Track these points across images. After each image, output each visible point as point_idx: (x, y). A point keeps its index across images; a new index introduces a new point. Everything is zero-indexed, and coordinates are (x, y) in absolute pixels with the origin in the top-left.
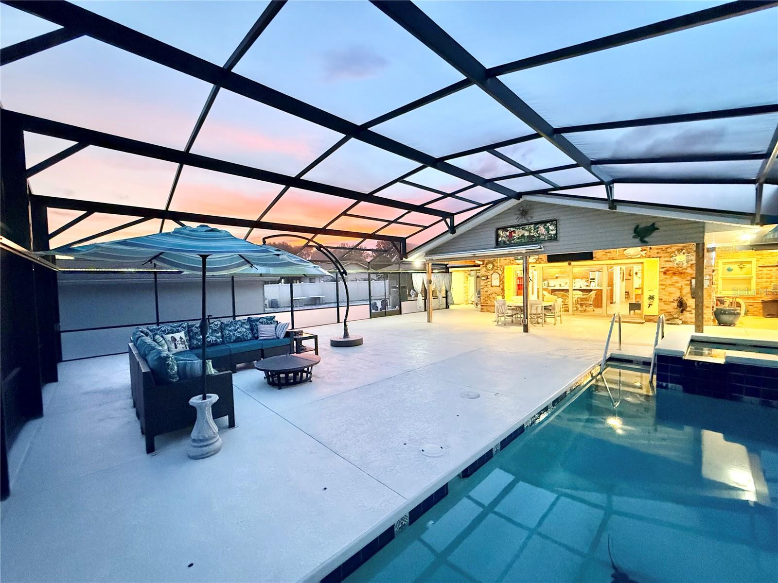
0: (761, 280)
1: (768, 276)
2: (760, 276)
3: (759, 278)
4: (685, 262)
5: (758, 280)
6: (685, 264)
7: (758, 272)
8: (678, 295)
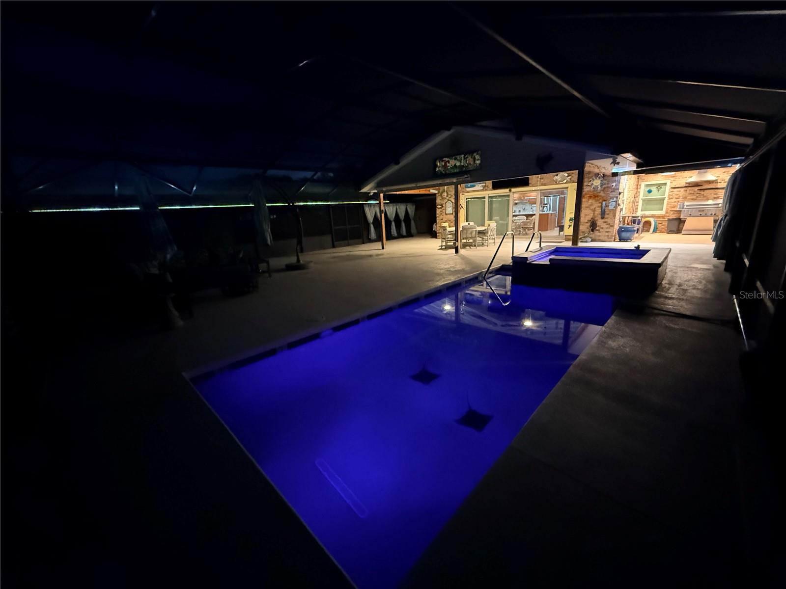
0: (672, 200)
2: (671, 197)
4: (599, 186)
5: (669, 200)
6: (600, 188)
7: (670, 193)
8: (591, 216)
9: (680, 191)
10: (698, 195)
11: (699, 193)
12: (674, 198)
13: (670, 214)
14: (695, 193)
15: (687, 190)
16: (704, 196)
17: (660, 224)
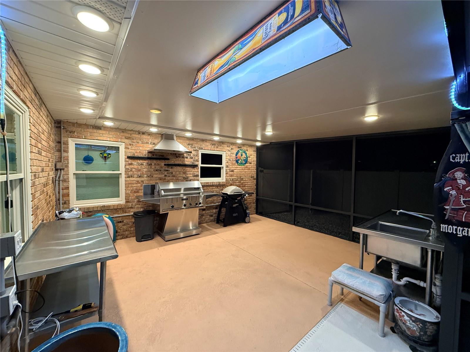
0: (131, 179)
1: (139, 173)
2: (130, 173)
3: (129, 177)
5: (128, 179)
9: (142, 164)
11: (167, 170)
12: (135, 176)
13: (134, 204)
14: (162, 169)
15: (151, 164)
16: (173, 175)
17: (118, 222)
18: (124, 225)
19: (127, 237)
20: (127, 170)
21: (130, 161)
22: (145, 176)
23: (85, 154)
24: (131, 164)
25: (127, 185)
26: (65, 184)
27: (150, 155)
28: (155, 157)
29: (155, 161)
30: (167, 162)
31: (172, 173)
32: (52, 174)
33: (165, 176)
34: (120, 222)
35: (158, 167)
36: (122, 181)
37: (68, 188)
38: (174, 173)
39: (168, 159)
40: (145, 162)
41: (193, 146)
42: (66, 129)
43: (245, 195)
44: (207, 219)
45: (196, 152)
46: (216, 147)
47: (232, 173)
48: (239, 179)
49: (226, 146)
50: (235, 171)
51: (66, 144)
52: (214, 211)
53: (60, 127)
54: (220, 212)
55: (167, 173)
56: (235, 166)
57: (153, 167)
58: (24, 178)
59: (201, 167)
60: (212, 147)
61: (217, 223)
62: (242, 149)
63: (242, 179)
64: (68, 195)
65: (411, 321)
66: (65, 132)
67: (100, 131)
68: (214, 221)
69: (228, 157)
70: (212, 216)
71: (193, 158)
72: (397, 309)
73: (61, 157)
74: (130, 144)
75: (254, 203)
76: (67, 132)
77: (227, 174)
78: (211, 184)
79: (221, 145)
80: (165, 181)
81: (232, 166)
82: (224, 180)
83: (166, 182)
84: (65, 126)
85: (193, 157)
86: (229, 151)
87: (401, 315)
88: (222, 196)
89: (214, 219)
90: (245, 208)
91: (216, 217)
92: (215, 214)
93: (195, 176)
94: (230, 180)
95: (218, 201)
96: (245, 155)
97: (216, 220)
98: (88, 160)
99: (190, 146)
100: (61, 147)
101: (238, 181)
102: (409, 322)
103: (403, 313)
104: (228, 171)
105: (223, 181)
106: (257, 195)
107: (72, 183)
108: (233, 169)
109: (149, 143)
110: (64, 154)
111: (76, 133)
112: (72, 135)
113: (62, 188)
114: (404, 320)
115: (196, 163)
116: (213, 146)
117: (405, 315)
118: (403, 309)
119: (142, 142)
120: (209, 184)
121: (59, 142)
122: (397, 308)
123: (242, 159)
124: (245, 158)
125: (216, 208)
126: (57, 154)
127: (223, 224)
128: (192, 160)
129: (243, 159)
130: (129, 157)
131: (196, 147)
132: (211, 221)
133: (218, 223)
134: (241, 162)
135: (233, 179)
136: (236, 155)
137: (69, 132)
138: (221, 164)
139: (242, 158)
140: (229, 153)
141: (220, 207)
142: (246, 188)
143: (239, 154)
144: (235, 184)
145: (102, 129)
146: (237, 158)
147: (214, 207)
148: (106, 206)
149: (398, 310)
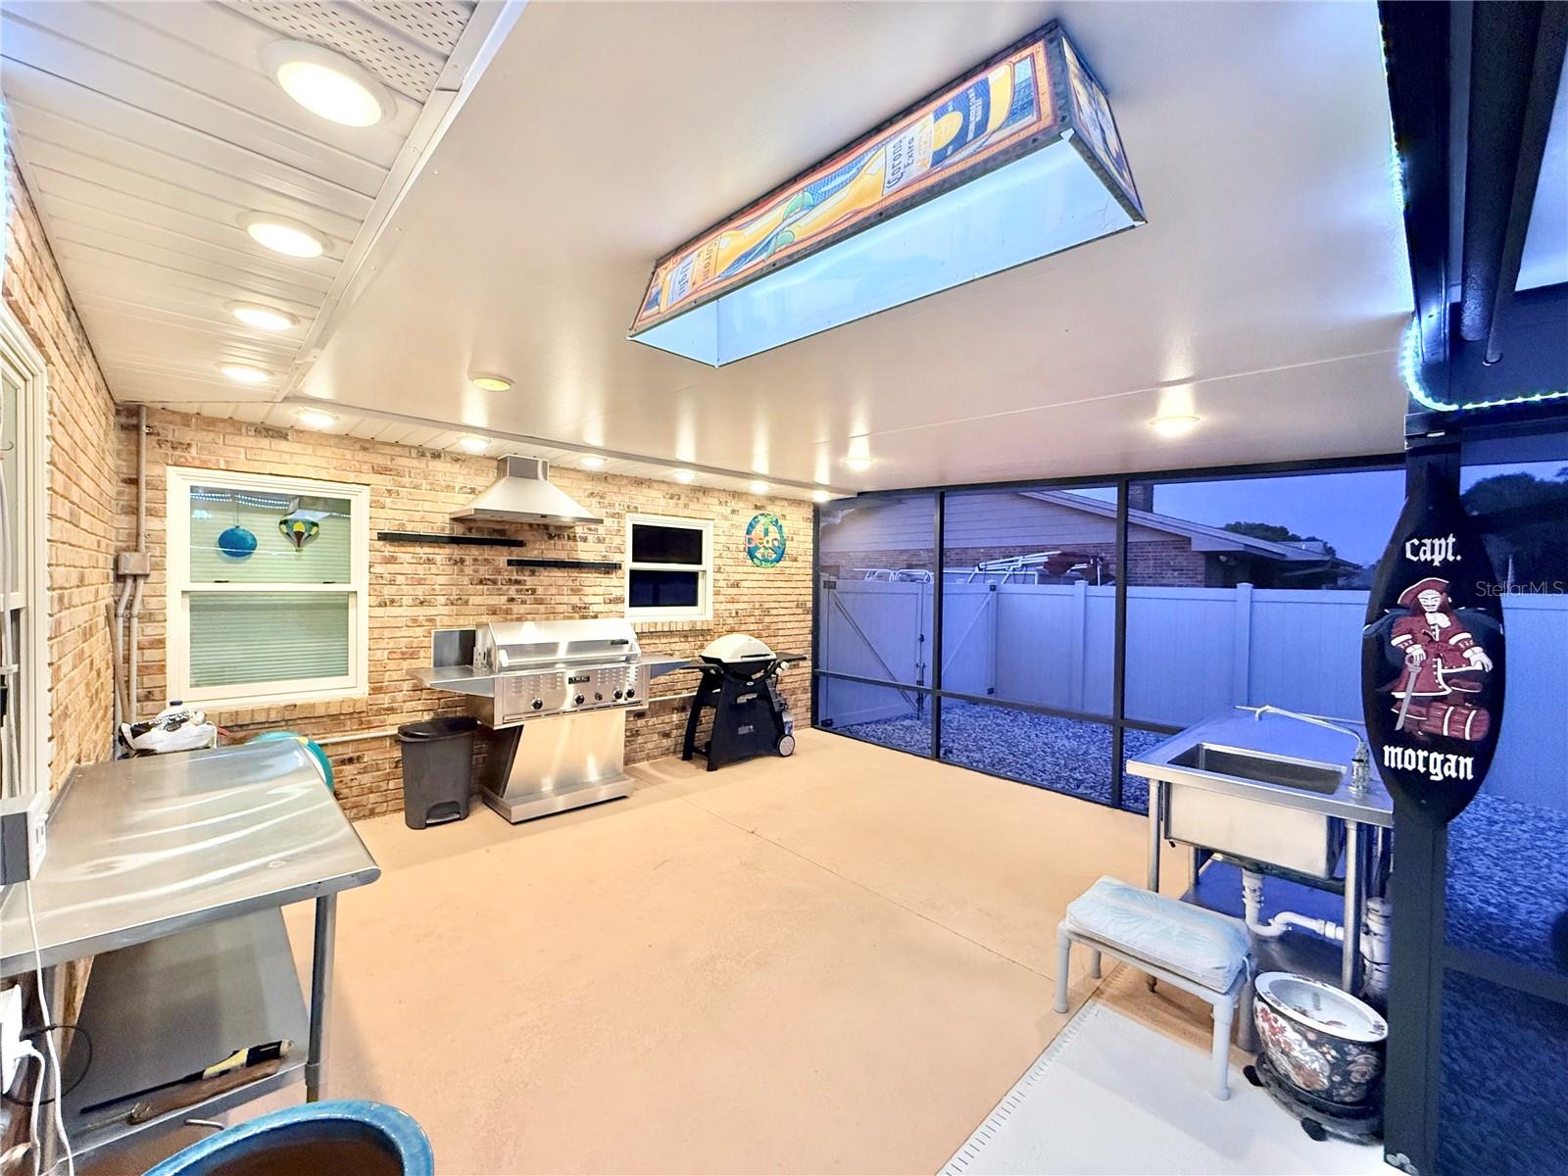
0: (391, 610)
1: (420, 590)
2: (388, 591)
3: (382, 604)
5: (380, 611)
7: (378, 569)
9: (430, 561)
10: (512, 590)
11: (517, 582)
12: (406, 601)
13: (400, 696)
14: (499, 578)
15: (462, 561)
16: (536, 599)
17: (343, 762)
18: (365, 771)
19: (372, 813)
20: (376, 582)
21: (388, 549)
22: (442, 599)
23: (225, 521)
24: (392, 560)
25: (376, 633)
26: (152, 630)
27: (459, 531)
28: (474, 535)
29: (474, 551)
30: (516, 554)
31: (534, 591)
32: (106, 594)
33: (512, 600)
34: (351, 761)
35: (484, 572)
36: (360, 617)
37: (159, 643)
38: (540, 590)
39: (521, 544)
40: (441, 554)
41: (606, 501)
42: (159, 435)
43: (779, 665)
44: (650, 745)
45: (616, 520)
46: (681, 506)
47: (735, 591)
48: (757, 612)
49: (716, 501)
50: (744, 584)
51: (159, 486)
52: (675, 717)
53: (137, 428)
54: (694, 721)
55: (517, 590)
56: (746, 569)
57: (469, 570)
58: (27, 607)
59: (634, 574)
60: (668, 503)
61: (684, 759)
62: (766, 512)
63: (767, 612)
64: (162, 669)
65: (1305, 1045)
66: (155, 444)
67: (283, 445)
68: (675, 752)
69: (723, 539)
70: (667, 735)
71: (607, 541)
72: (1263, 1010)
73: (138, 535)
74: (389, 491)
75: (805, 691)
76: (161, 447)
77: (717, 593)
78: (666, 629)
79: (698, 499)
80: (509, 617)
81: (733, 569)
82: (709, 616)
83: (512, 620)
84: (156, 424)
85: (604, 539)
86: (726, 518)
87: (1276, 1025)
88: (702, 669)
89: (676, 745)
90: (777, 709)
91: (681, 740)
92: (678, 727)
93: (611, 602)
94: (726, 614)
95: (689, 684)
96: (777, 531)
97: (680, 748)
98: (236, 545)
99: (594, 501)
100: (138, 499)
101: (752, 619)
102: (1300, 1046)
103: (1282, 1022)
104: (722, 584)
105: (704, 618)
106: (815, 664)
107: (178, 624)
108: (738, 577)
109: (454, 488)
110: (148, 524)
111: (193, 451)
112: (181, 457)
113: (138, 643)
114: (1286, 1042)
115: (615, 558)
116: (672, 502)
117: (1289, 1028)
118: (1281, 1009)
119: (432, 484)
120: (659, 629)
121: (134, 482)
122: (1265, 1006)
123: (767, 546)
124: (776, 543)
125: (683, 709)
126: (125, 522)
127: (706, 763)
128: (602, 547)
129: (770, 545)
130: (384, 537)
131: (617, 505)
132: (666, 752)
133: (687, 757)
134: (763, 556)
135: (737, 613)
136: (747, 533)
137: (169, 444)
138: (699, 562)
139: (768, 542)
140: (726, 524)
141: (697, 704)
142: (781, 639)
143: (759, 530)
144: (743, 627)
145: (289, 438)
146: (750, 541)
147: (676, 704)
148: (301, 706)
149: (1266, 1013)
